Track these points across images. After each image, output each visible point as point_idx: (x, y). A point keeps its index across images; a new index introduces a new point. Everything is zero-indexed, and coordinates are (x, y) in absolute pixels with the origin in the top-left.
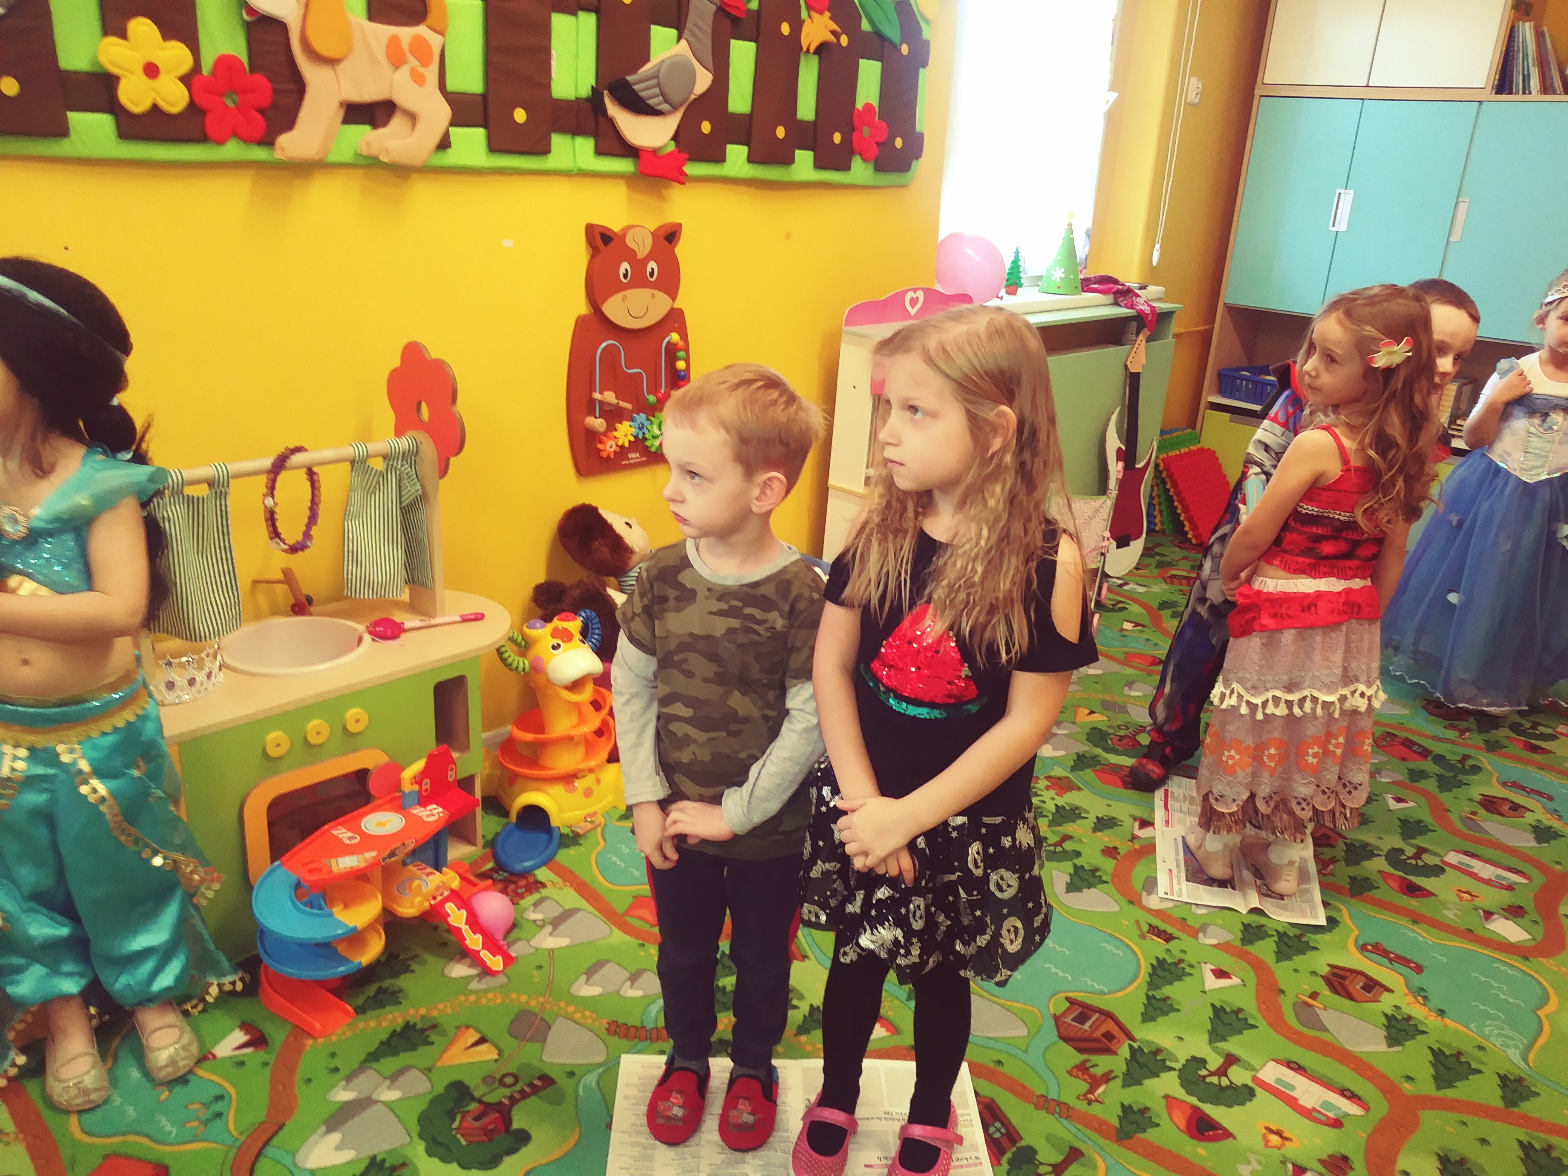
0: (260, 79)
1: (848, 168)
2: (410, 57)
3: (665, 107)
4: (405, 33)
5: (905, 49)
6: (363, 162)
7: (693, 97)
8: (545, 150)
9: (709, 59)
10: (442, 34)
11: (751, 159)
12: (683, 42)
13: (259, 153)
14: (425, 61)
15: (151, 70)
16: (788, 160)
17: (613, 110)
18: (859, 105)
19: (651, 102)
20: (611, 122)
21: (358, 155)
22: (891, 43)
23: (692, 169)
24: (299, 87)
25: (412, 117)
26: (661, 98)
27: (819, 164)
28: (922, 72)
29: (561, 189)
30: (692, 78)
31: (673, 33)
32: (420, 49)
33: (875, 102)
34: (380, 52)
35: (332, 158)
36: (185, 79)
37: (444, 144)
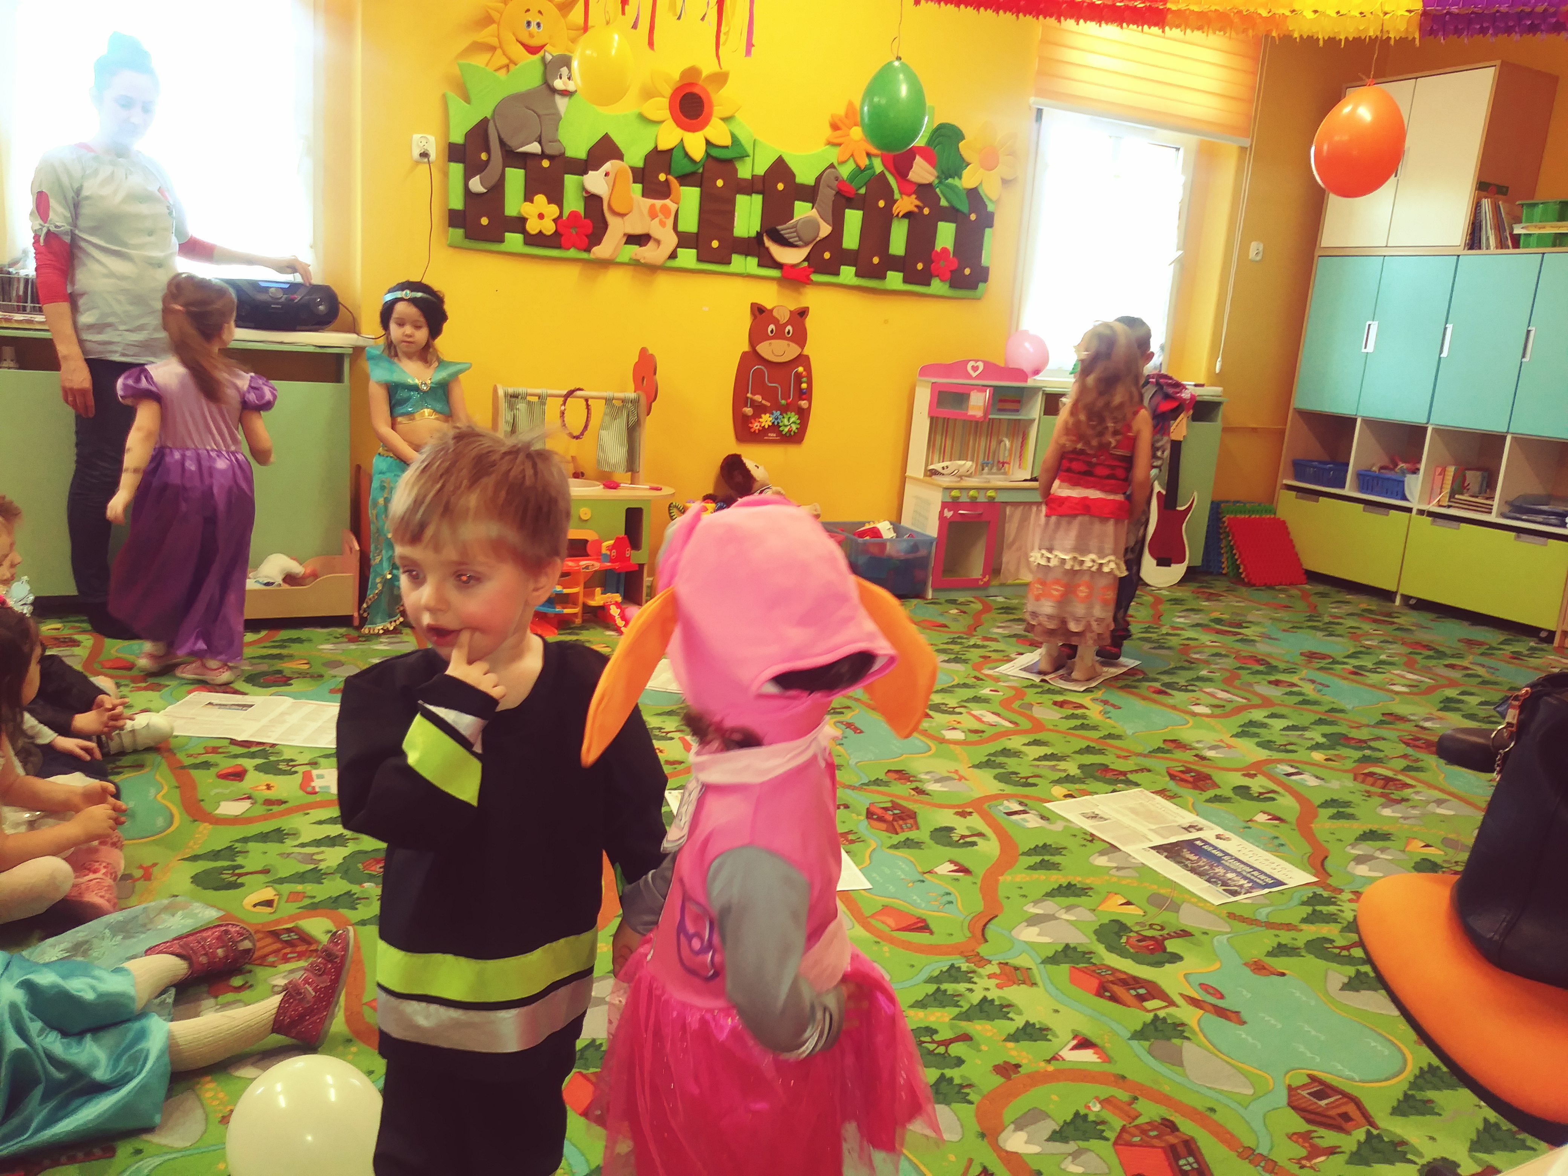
0: (588, 221)
1: (929, 284)
2: (660, 214)
3: (800, 243)
4: (658, 203)
5: (973, 217)
6: (634, 262)
7: (818, 239)
8: (728, 262)
9: (830, 219)
10: (677, 203)
11: (857, 274)
12: (814, 210)
13: (584, 255)
14: (667, 216)
15: (541, 216)
16: (883, 277)
17: (768, 243)
18: (938, 247)
19: (791, 240)
20: (767, 249)
21: (630, 259)
22: (963, 213)
23: (815, 277)
24: (605, 226)
25: (658, 242)
26: (797, 239)
27: (906, 281)
28: (988, 231)
29: (738, 283)
30: (818, 228)
31: (810, 205)
32: (665, 210)
33: (950, 246)
34: (645, 211)
35: (618, 260)
36: (555, 220)
37: (673, 256)
